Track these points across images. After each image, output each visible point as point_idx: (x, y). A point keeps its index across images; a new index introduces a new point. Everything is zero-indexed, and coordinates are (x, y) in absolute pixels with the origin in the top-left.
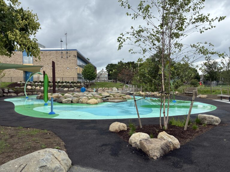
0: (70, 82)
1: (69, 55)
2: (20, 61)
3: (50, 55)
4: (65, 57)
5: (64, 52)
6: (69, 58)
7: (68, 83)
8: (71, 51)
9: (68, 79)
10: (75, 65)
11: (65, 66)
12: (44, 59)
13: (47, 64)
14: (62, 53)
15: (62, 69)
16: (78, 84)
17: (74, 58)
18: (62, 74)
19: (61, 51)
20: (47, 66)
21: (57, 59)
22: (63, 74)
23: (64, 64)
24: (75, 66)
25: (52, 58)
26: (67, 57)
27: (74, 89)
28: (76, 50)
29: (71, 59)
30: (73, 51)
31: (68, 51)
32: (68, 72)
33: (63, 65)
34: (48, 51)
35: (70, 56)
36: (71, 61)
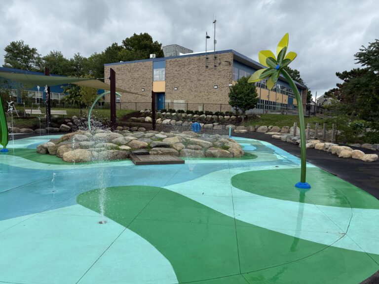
0: (214, 113)
1: (219, 61)
2: (149, 77)
3: (189, 64)
4: (211, 66)
5: (211, 57)
6: (218, 68)
7: (211, 113)
8: (222, 54)
9: (215, 106)
10: (228, 80)
11: (211, 83)
12: (180, 72)
13: (183, 80)
14: (207, 58)
15: (207, 88)
16: (225, 117)
17: (226, 68)
18: (206, 97)
19: (205, 56)
20: (184, 83)
21: (199, 70)
22: (208, 98)
23: (209, 79)
24: (228, 82)
25: (192, 69)
26: (215, 66)
27: (214, 125)
28: (230, 51)
29: (221, 70)
30: (227, 54)
31: (217, 55)
32: (215, 94)
33: (208, 81)
34: (186, 58)
35: (220, 64)
36: (222, 72)
